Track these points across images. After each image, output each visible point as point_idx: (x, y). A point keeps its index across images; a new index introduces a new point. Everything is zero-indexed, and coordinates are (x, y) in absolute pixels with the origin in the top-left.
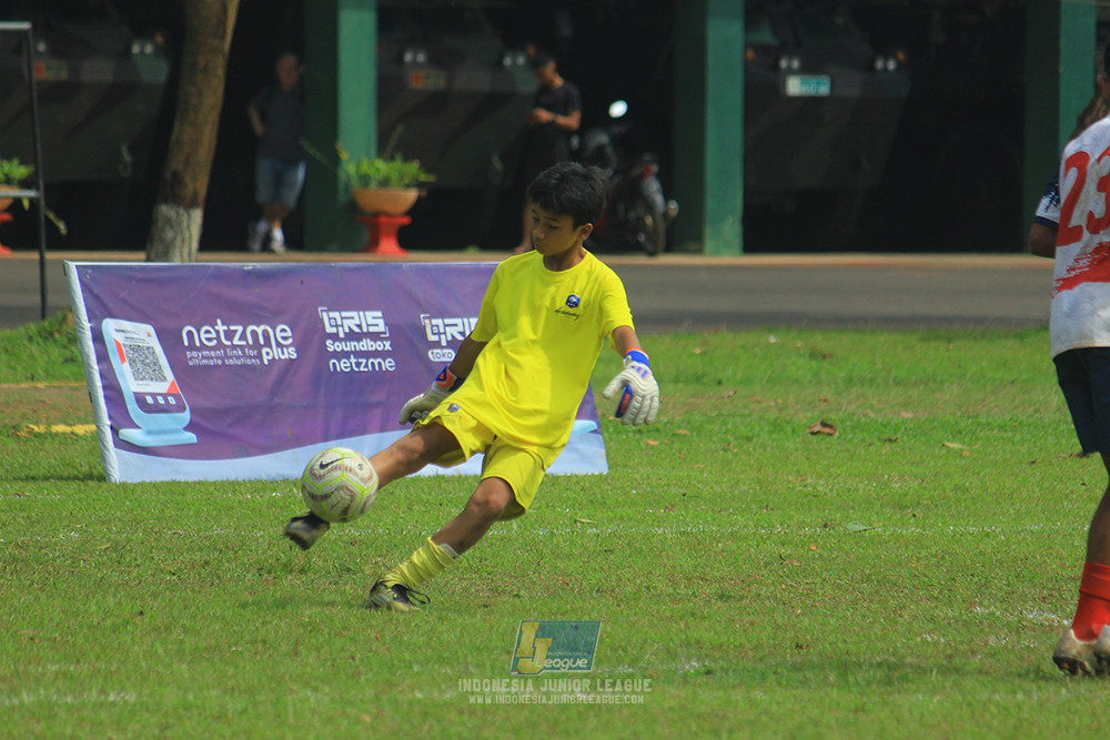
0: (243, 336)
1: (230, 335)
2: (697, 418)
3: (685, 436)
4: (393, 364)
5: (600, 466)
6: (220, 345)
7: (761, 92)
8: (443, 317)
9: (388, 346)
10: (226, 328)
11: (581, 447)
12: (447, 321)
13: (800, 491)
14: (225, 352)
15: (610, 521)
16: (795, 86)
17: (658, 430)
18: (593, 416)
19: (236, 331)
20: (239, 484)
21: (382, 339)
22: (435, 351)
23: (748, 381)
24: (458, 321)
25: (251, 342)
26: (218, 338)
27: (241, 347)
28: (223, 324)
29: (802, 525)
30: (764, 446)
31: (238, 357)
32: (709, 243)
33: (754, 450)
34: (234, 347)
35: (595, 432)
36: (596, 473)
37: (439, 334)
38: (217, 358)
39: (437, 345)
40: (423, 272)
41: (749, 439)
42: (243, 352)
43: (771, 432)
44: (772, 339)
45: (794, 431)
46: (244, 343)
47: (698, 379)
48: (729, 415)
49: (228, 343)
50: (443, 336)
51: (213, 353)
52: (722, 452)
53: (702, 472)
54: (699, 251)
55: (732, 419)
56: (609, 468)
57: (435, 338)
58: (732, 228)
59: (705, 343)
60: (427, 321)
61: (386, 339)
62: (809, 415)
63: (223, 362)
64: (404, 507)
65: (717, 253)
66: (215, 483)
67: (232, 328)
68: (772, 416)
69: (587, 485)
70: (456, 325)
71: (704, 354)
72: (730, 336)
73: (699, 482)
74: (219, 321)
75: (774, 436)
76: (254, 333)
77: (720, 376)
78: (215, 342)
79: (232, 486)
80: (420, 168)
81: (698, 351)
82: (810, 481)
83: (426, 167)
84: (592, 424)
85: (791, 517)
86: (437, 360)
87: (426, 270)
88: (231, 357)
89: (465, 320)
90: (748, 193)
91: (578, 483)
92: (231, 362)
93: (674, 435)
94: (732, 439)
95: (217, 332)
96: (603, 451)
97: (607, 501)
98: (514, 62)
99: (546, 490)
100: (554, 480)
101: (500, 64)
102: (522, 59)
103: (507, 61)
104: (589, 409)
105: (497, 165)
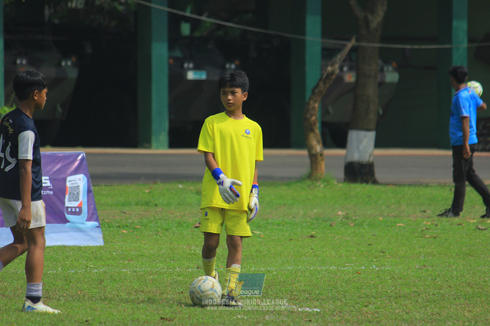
2: (145, 221)
3: (139, 229)
5: (100, 242)
7: (176, 77)
11: (92, 233)
13: (188, 253)
15: (103, 266)
16: (191, 75)
17: (127, 226)
18: (97, 220)
23: (169, 204)
29: (188, 267)
30: (174, 233)
32: (154, 144)
33: (169, 235)
35: (98, 227)
36: (98, 245)
41: (167, 230)
43: (177, 227)
44: (180, 186)
45: (187, 226)
47: (147, 204)
48: (159, 219)
52: (155, 236)
53: (145, 245)
54: (150, 147)
55: (160, 221)
56: (104, 243)
58: (164, 138)
59: (151, 188)
62: (194, 219)
65: (157, 148)
68: (177, 220)
69: (94, 250)
71: (149, 192)
72: (161, 185)
73: (144, 249)
75: (179, 229)
77: (156, 202)
81: (147, 191)
82: (193, 248)
84: (96, 224)
85: (183, 264)
90: (171, 122)
91: (90, 250)
93: (135, 228)
94: (159, 230)
96: (101, 236)
97: (103, 258)
98: (66, 64)
99: (75, 253)
100: (79, 248)
101: (60, 65)
102: (69, 63)
103: (63, 64)
104: (95, 216)
105: (60, 109)
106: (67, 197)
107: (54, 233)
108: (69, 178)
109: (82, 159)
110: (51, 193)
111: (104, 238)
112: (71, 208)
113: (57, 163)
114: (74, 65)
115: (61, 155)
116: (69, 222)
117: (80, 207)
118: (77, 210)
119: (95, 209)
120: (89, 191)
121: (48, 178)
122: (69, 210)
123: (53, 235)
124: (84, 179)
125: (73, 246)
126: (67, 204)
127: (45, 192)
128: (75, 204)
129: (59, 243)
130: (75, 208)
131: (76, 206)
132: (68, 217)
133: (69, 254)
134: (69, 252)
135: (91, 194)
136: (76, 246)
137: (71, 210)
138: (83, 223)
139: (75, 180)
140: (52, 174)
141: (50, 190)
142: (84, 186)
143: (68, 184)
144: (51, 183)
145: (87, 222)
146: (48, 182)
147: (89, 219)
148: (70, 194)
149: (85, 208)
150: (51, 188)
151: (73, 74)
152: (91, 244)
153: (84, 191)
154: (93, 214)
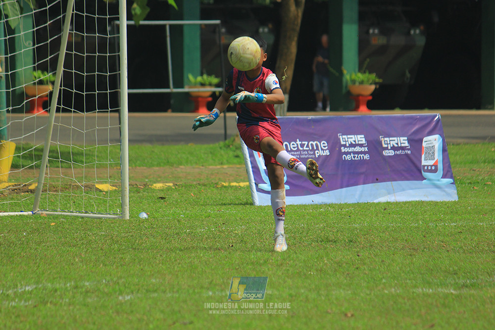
0: (308, 146)
1: (302, 146)
3: (489, 185)
4: (369, 156)
5: (455, 198)
6: (298, 150)
8: (389, 137)
9: (366, 150)
10: (300, 143)
11: (446, 189)
12: (391, 139)
14: (300, 153)
15: (460, 220)
17: (478, 183)
18: (452, 177)
19: (305, 144)
20: (307, 206)
21: (364, 147)
22: (386, 151)
24: (395, 138)
25: (311, 148)
26: (297, 147)
27: (307, 151)
28: (300, 141)
31: (306, 155)
34: (305, 150)
35: (452, 183)
36: (453, 200)
37: (387, 144)
38: (297, 155)
39: (387, 148)
40: (381, 119)
42: (308, 152)
46: (308, 149)
47: (493, 161)
49: (302, 149)
50: (389, 145)
51: (295, 153)
54: (492, 109)
56: (459, 198)
57: (386, 146)
60: (382, 139)
61: (366, 146)
63: (300, 157)
64: (374, 215)
66: (297, 205)
67: (303, 143)
69: (450, 205)
70: (394, 140)
74: (298, 140)
76: (312, 145)
78: (296, 149)
79: (304, 207)
80: (376, 76)
83: (379, 76)
84: (451, 180)
86: (386, 155)
87: (382, 118)
88: (302, 155)
89: (398, 138)
91: (446, 204)
92: (303, 156)
93: (485, 184)
95: (297, 144)
96: (456, 191)
97: (458, 212)
98: (415, 32)
99: (432, 207)
100: (436, 203)
101: (409, 33)
102: (418, 31)
103: (412, 32)
104: (449, 174)
105: (408, 75)
106: (423, 156)
107: (412, 189)
108: (425, 139)
109: (438, 120)
110: (409, 152)
111: (458, 194)
112: (428, 166)
113: (415, 125)
114: (422, 33)
115: (418, 117)
116: (426, 179)
117: (436, 165)
118: (433, 168)
119: (450, 167)
120: (444, 150)
121: (406, 138)
122: (426, 168)
123: (411, 191)
124: (439, 139)
125: (430, 201)
126: (424, 163)
127: (403, 151)
128: (432, 162)
129: (417, 199)
130: (431, 166)
131: (432, 164)
132: (425, 174)
133: (427, 209)
134: (426, 207)
135: (446, 153)
136: (432, 202)
137: (428, 168)
138: (439, 180)
139: (430, 141)
140: (410, 135)
141: (408, 149)
142: (439, 146)
143: (424, 144)
144: (408, 143)
145: (442, 179)
146: (406, 142)
147: (444, 176)
148: (426, 153)
149: (440, 166)
150: (409, 147)
151: (421, 41)
152: (447, 199)
153: (439, 150)
154: (448, 171)
